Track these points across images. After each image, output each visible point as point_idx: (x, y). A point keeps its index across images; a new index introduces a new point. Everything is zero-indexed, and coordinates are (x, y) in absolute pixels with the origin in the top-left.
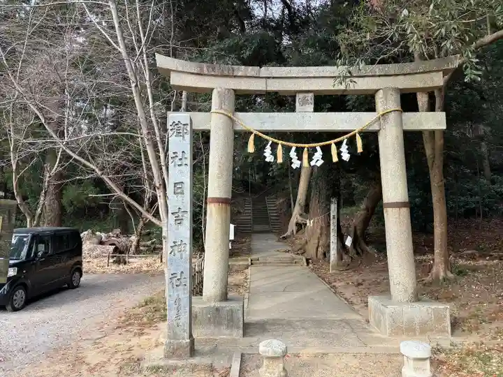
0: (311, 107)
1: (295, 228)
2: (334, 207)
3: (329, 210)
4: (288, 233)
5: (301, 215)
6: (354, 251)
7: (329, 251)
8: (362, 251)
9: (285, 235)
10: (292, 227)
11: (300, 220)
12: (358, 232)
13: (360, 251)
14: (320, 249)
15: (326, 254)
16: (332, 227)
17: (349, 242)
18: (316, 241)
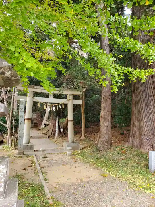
0: (53, 97)
1: (44, 126)
2: (57, 119)
3: (56, 120)
4: (41, 128)
5: (46, 121)
6: (63, 133)
7: (55, 133)
8: (66, 133)
9: (40, 128)
10: (43, 125)
11: (46, 123)
12: (65, 127)
13: (65, 133)
14: (53, 133)
15: (54, 134)
16: (57, 125)
17: (62, 130)
18: (52, 130)
